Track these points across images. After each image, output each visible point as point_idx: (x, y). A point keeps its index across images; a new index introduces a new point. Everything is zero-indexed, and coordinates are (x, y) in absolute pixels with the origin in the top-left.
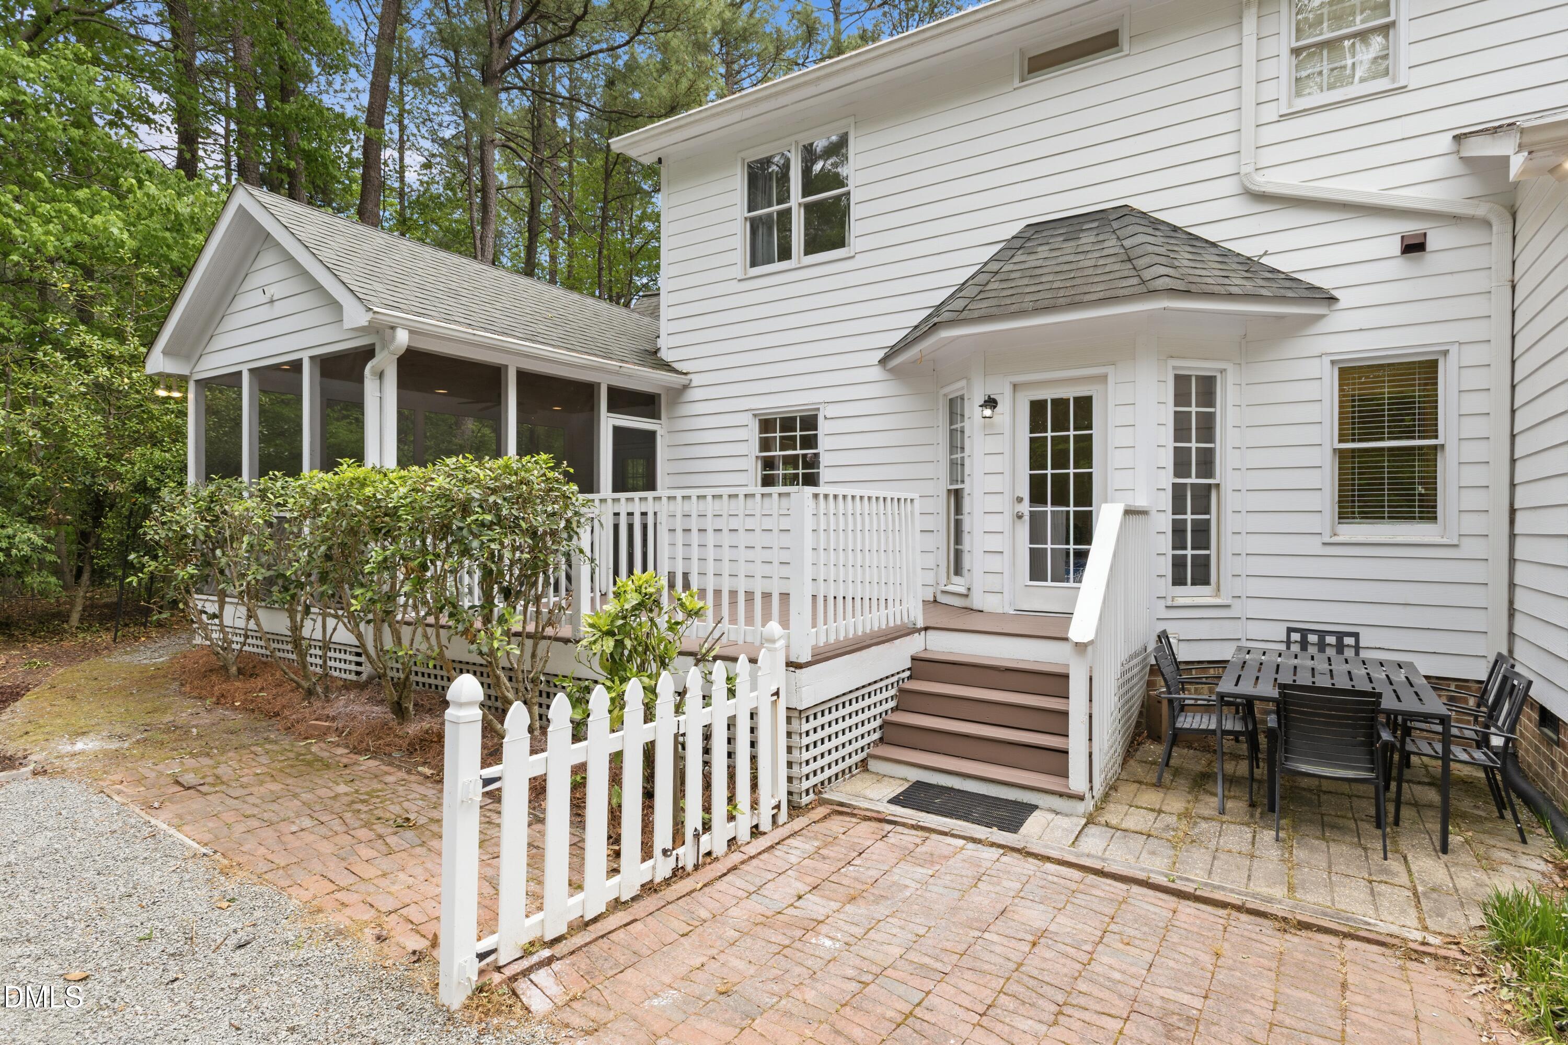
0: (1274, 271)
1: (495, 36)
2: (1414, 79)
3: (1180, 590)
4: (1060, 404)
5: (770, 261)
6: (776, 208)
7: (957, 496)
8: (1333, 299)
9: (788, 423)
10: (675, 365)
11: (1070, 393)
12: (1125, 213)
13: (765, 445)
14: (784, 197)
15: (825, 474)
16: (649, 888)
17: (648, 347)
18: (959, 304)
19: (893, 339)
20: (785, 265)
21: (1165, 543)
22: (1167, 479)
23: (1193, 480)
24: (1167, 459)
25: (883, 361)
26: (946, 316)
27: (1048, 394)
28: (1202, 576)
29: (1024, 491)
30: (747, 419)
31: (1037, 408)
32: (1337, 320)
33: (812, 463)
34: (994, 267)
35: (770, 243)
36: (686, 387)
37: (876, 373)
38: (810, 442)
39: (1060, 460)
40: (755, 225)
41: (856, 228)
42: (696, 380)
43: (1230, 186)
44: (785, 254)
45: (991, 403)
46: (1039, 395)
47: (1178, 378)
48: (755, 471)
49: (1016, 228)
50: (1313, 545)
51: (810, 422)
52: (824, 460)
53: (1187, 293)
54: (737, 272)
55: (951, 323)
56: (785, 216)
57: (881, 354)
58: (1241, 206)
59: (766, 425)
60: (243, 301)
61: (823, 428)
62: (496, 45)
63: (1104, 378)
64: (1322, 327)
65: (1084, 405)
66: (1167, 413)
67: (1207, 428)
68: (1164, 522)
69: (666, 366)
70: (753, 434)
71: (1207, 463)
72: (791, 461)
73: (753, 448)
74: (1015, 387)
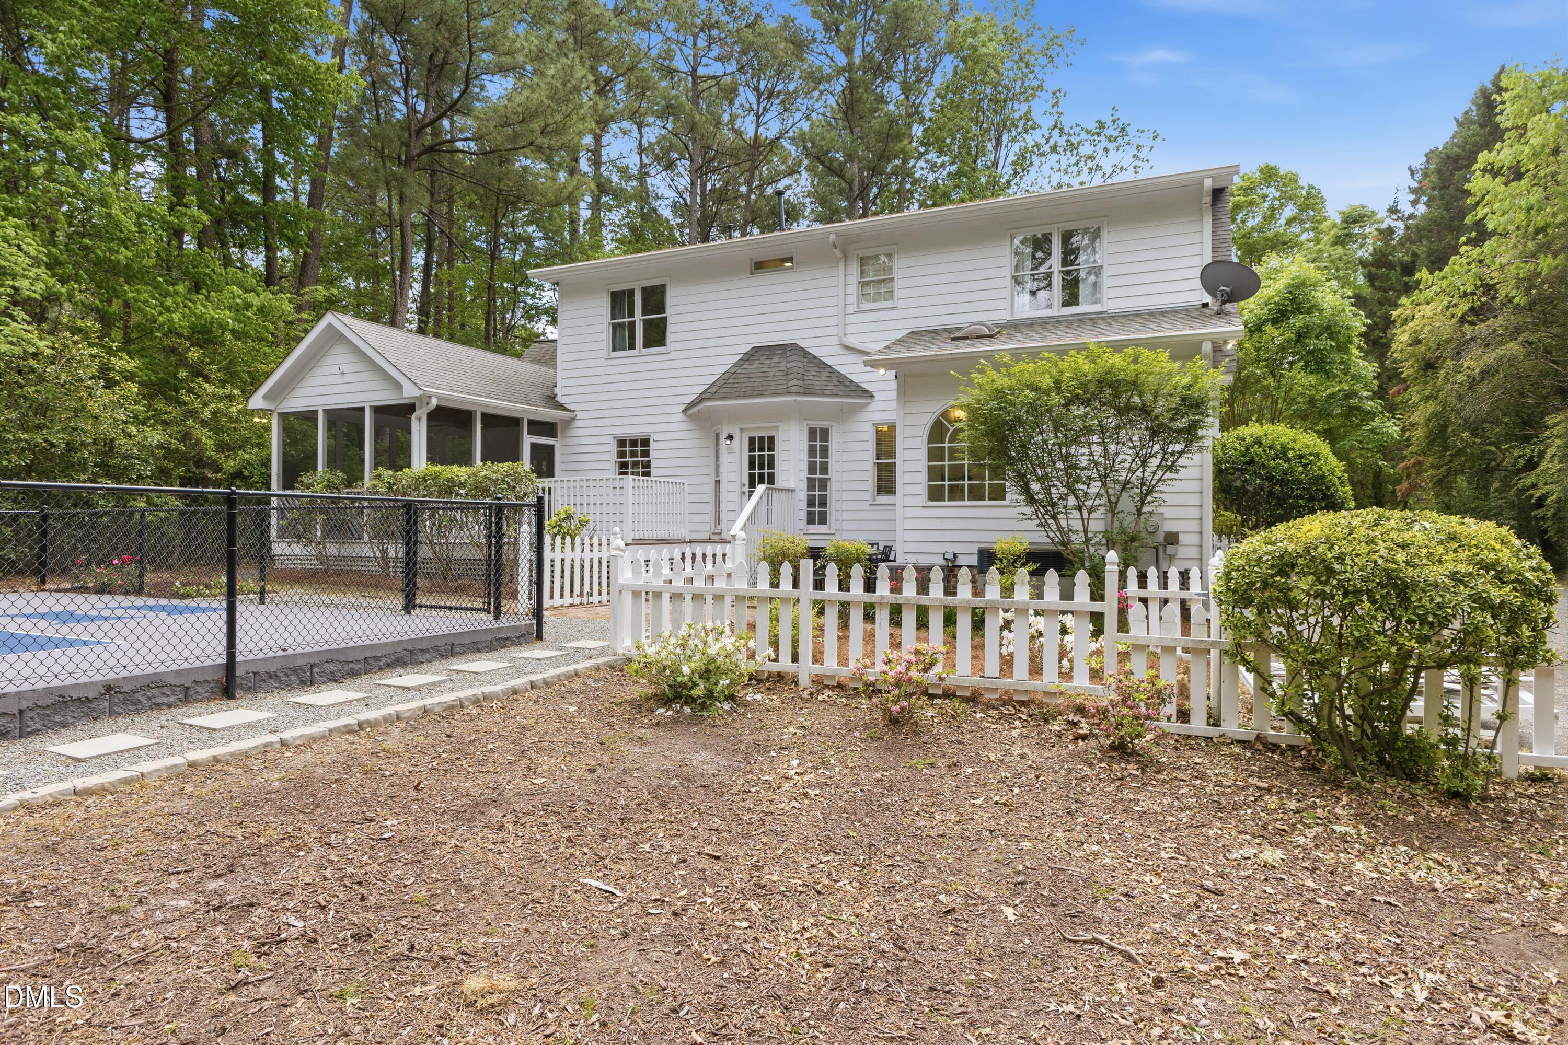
0: (851, 381)
1: (413, 128)
2: (901, 304)
3: (811, 527)
4: (761, 439)
5: (624, 349)
6: (627, 320)
7: (718, 482)
8: (872, 396)
9: (634, 443)
10: (566, 406)
11: (766, 434)
12: (795, 347)
13: (621, 454)
14: (631, 314)
15: (653, 471)
16: (572, 605)
17: (549, 393)
18: (714, 389)
19: (689, 399)
20: (631, 352)
21: (804, 504)
22: (805, 475)
23: (818, 476)
24: (805, 466)
25: (684, 411)
26: (708, 395)
27: (756, 434)
28: (823, 520)
29: (746, 480)
30: (610, 439)
31: (752, 440)
32: (875, 405)
33: (647, 465)
34: (733, 370)
35: (624, 337)
36: (573, 419)
37: (681, 417)
38: (646, 454)
39: (761, 467)
40: (615, 327)
41: (670, 337)
42: (580, 415)
43: (835, 340)
44: (632, 346)
45: (730, 438)
46: (752, 435)
47: (810, 429)
48: (614, 468)
49: (747, 348)
50: (866, 506)
51: (646, 442)
52: (653, 464)
53: (804, 394)
54: (604, 354)
55: (710, 399)
56: (632, 325)
57: (683, 407)
58: (838, 350)
59: (621, 443)
60: (319, 371)
61: (653, 446)
62: (414, 135)
63: (777, 428)
64: (869, 408)
65: (771, 439)
66: (805, 445)
67: (825, 452)
68: (803, 495)
69: (561, 407)
70: (613, 448)
71: (825, 468)
72: (635, 464)
73: (613, 456)
74: (742, 430)
